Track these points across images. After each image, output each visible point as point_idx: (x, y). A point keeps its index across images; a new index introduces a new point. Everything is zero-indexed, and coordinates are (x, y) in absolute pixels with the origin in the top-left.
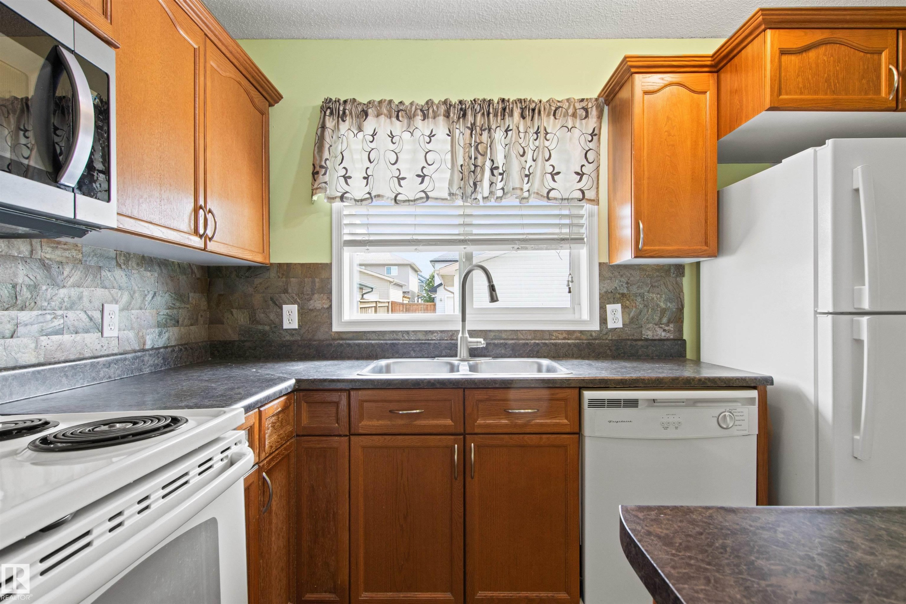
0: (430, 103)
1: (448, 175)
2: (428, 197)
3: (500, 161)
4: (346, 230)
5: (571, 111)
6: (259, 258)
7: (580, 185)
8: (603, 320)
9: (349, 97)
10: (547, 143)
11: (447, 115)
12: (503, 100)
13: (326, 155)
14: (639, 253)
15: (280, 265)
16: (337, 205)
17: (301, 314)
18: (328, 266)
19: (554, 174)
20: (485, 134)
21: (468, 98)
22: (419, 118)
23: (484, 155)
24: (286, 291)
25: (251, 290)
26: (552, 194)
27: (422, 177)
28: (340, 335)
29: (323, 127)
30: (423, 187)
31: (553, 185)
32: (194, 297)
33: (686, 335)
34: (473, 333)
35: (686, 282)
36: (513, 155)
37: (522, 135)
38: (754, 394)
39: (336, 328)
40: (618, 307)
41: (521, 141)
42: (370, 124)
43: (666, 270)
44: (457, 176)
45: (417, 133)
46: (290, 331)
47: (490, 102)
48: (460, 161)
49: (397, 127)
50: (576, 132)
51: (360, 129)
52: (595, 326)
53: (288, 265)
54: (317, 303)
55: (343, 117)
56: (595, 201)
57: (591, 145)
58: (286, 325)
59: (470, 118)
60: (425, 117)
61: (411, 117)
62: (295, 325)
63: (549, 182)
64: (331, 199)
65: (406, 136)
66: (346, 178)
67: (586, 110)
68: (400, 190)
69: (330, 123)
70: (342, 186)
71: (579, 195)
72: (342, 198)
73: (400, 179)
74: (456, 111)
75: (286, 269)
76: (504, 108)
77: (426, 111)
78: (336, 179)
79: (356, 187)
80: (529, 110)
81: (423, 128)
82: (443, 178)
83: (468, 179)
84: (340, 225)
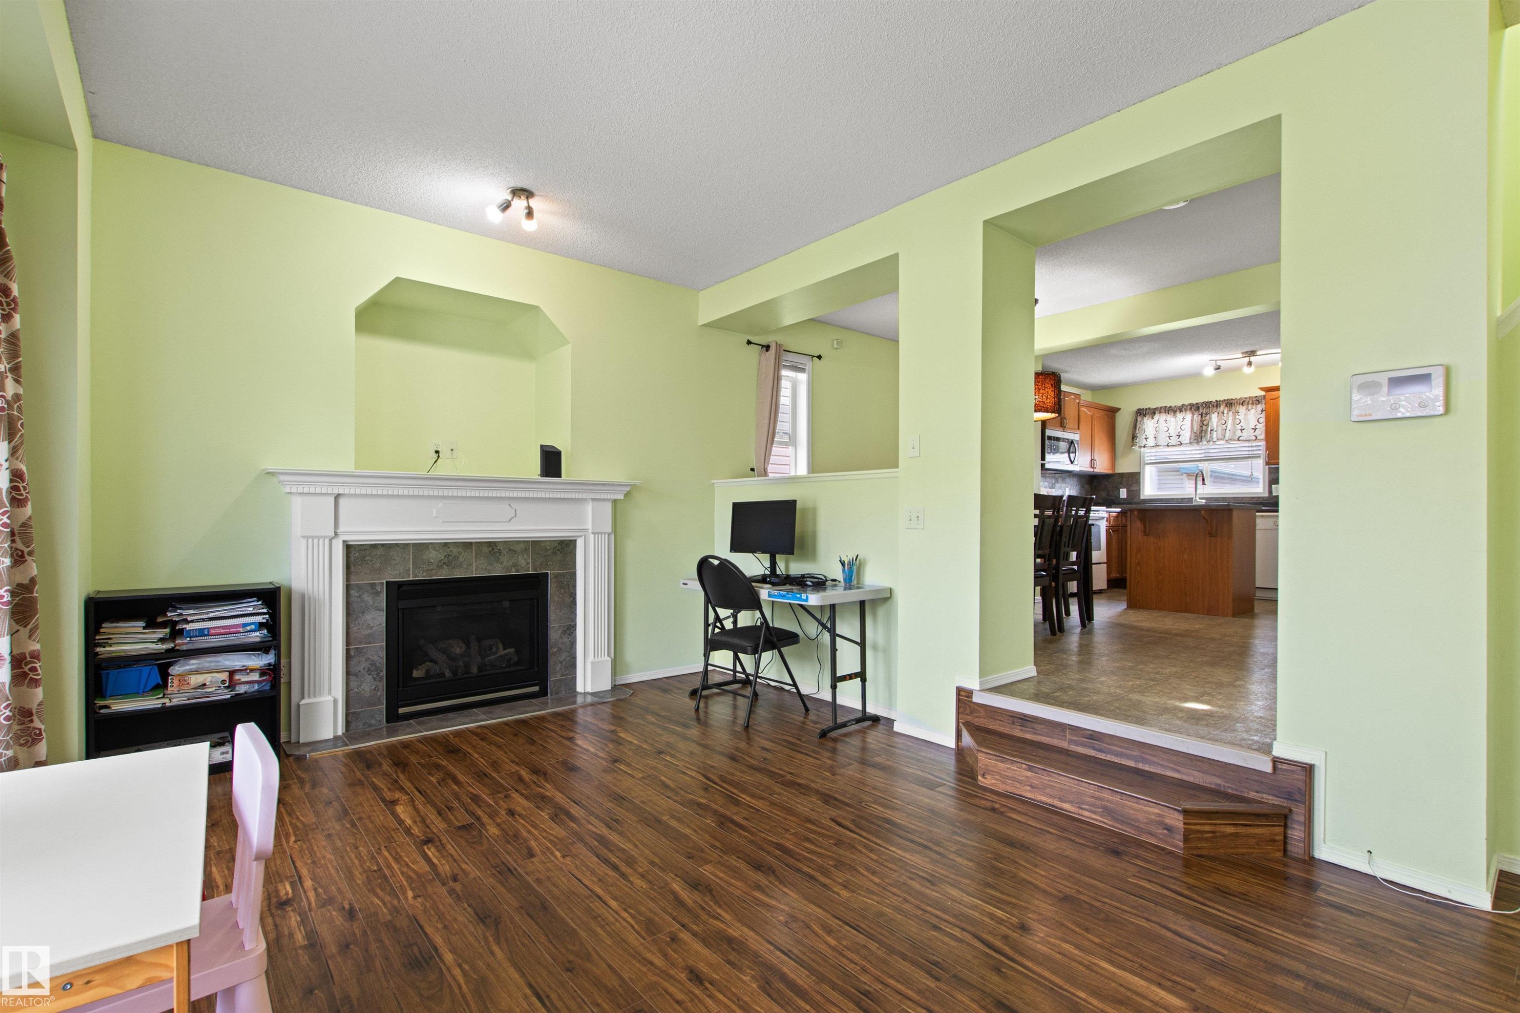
0: (1183, 405)
1: (1190, 434)
2: (1181, 444)
3: (1215, 426)
4: (1146, 459)
5: (1251, 402)
6: (1110, 472)
7: (1254, 434)
8: (1270, 492)
9: (1147, 407)
10: (1237, 417)
11: (1191, 410)
12: (1217, 401)
13: (1137, 431)
15: (1119, 474)
16: (1142, 449)
17: (1128, 492)
18: (1139, 474)
19: (1242, 430)
20: (1208, 416)
21: (1201, 401)
22: (1178, 412)
23: (1207, 425)
24: (1121, 484)
25: (1107, 484)
26: (1240, 439)
27: (1179, 436)
28: (1144, 500)
29: (1137, 420)
30: (1179, 440)
31: (1241, 434)
32: (1087, 487)
34: (1200, 499)
36: (1221, 423)
37: (1225, 415)
39: (1142, 497)
40: (1278, 485)
41: (1224, 418)
42: (1157, 417)
44: (1194, 434)
45: (1177, 419)
46: (1124, 499)
47: (1211, 402)
48: (1195, 429)
49: (1168, 417)
50: (1253, 411)
51: (1153, 418)
52: (1266, 495)
53: (1123, 473)
54: (1134, 488)
55: (1145, 415)
57: (1261, 416)
58: (1122, 497)
59: (1201, 410)
60: (1181, 411)
61: (1175, 412)
62: (1125, 497)
63: (1239, 433)
64: (1140, 447)
65: (1172, 420)
66: (1147, 438)
67: (1258, 401)
68: (1169, 441)
69: (1139, 419)
70: (1144, 442)
71: (1254, 438)
72: (1144, 447)
73: (1169, 437)
74: (1195, 408)
75: (1122, 475)
76: (1217, 404)
77: (1181, 409)
78: (1141, 440)
79: (1151, 442)
80: (1229, 404)
81: (1180, 416)
82: (1186, 436)
83: (1200, 435)
84: (1144, 457)
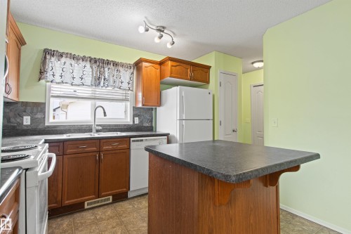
0: (85, 57)
1: (91, 79)
2: (83, 85)
3: (107, 77)
4: (52, 92)
5: (127, 66)
7: (129, 86)
8: (134, 122)
9: (55, 49)
10: (120, 74)
11: (90, 61)
12: (108, 60)
14: (143, 105)
15: (23, 102)
16: (50, 83)
17: (32, 120)
18: (44, 104)
19: (122, 82)
20: (103, 68)
21: (97, 57)
22: (81, 60)
23: (102, 75)
24: (25, 112)
26: (121, 88)
27: (82, 78)
28: (48, 127)
30: (82, 81)
33: (153, 125)
34: (97, 125)
35: (154, 112)
36: (111, 76)
37: (113, 71)
38: (166, 137)
39: (46, 124)
40: (137, 118)
42: (63, 60)
43: (149, 109)
44: (94, 80)
45: (80, 65)
46: (27, 126)
47: (104, 60)
49: (73, 62)
50: (128, 72)
51: (60, 60)
52: (132, 123)
53: (27, 102)
54: (39, 116)
55: (53, 56)
56: (132, 91)
57: (131, 76)
58: (25, 123)
59: (98, 64)
61: (79, 59)
62: (29, 123)
63: (120, 84)
65: (76, 65)
66: (53, 75)
67: (130, 67)
68: (73, 81)
69: (48, 57)
70: (52, 77)
71: (128, 88)
72: (52, 82)
73: (73, 78)
74: (94, 61)
75: (25, 104)
76: (108, 62)
77: (84, 59)
78: (49, 75)
79: (58, 79)
80: (115, 64)
81: (82, 64)
82: (88, 80)
83: (97, 81)
84: (50, 90)
